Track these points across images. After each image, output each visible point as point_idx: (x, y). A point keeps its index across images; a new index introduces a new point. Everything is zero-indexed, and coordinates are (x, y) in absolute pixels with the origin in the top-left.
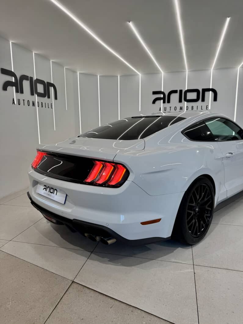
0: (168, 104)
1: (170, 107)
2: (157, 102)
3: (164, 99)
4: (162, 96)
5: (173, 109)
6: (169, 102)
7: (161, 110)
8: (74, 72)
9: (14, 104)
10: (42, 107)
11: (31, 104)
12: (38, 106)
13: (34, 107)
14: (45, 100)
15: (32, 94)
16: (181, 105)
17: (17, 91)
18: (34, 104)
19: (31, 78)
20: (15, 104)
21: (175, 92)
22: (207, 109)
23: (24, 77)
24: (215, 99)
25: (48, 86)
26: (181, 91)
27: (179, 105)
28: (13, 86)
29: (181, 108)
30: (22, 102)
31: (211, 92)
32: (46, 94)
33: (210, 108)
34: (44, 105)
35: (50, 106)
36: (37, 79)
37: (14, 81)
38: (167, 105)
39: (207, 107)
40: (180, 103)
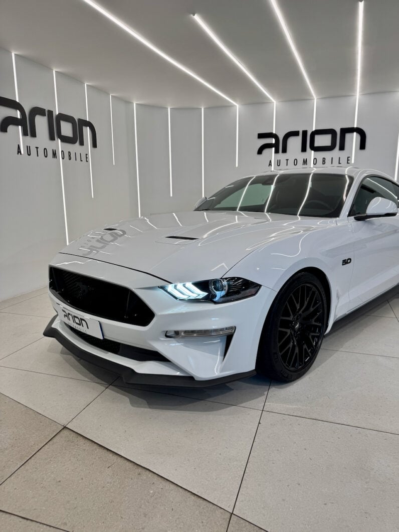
0: (284, 154)
1: (287, 160)
2: (266, 151)
3: (276, 146)
4: (273, 141)
5: (291, 162)
6: (284, 151)
7: (271, 165)
8: (128, 103)
9: (19, 153)
10: (70, 159)
11: (50, 154)
12: (63, 158)
13: (55, 159)
14: (75, 148)
15: (52, 138)
16: (304, 156)
17: (25, 133)
18: (54, 154)
19: (50, 113)
20: (21, 154)
21: (296, 134)
22: (348, 163)
23: (37, 111)
24: (363, 146)
25: (80, 125)
26: (305, 133)
27: (301, 156)
28: (17, 125)
29: (305, 162)
30: (33, 151)
31: (355, 133)
32: (76, 138)
33: (353, 162)
34: (73, 156)
35: (84, 158)
36: (60, 114)
37: (19, 117)
38: (281, 156)
39: (349, 159)
40: (304, 153)
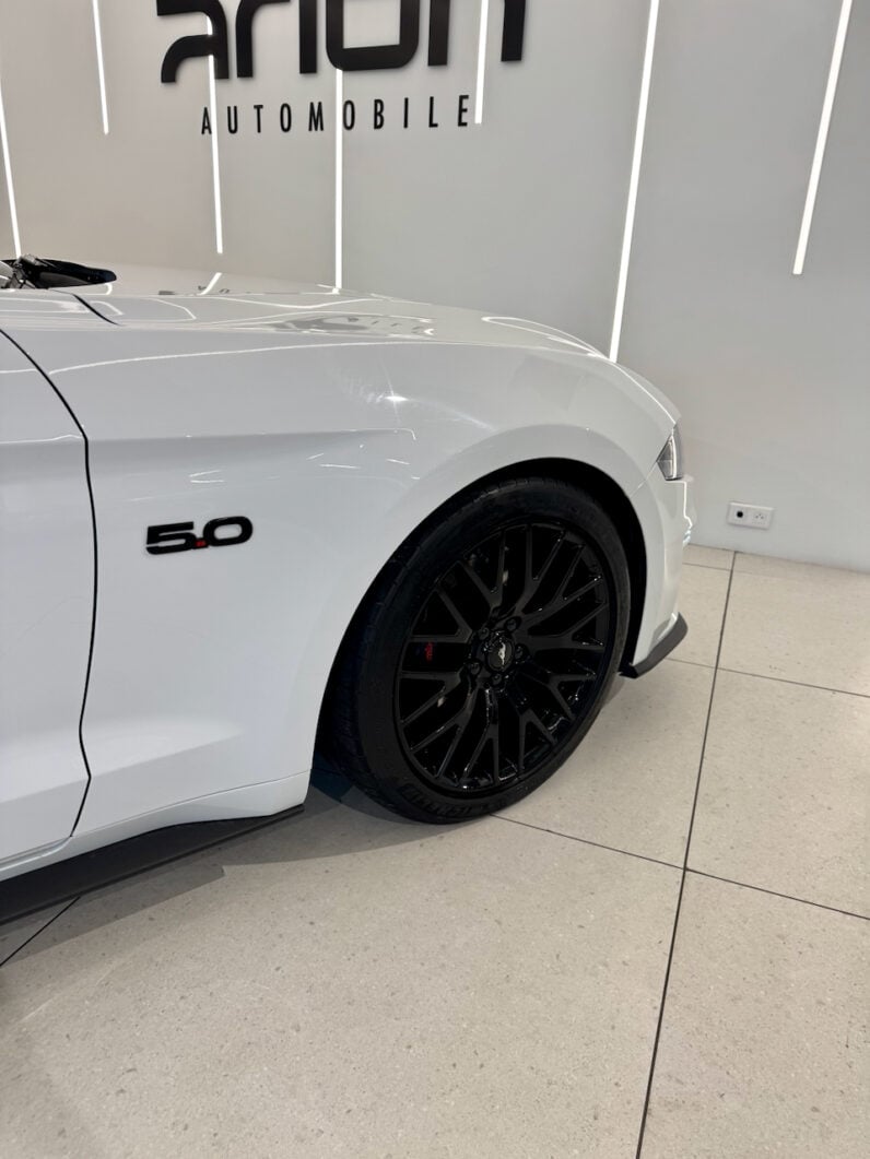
0: (247, 83)
1: (258, 108)
2: (187, 71)
4: (208, 26)
5: (271, 117)
7: (209, 128)
16: (311, 89)
22: (461, 124)
24: (512, 47)
29: (316, 118)
33: (478, 119)
38: (237, 90)
39: (465, 104)
40: (309, 79)
